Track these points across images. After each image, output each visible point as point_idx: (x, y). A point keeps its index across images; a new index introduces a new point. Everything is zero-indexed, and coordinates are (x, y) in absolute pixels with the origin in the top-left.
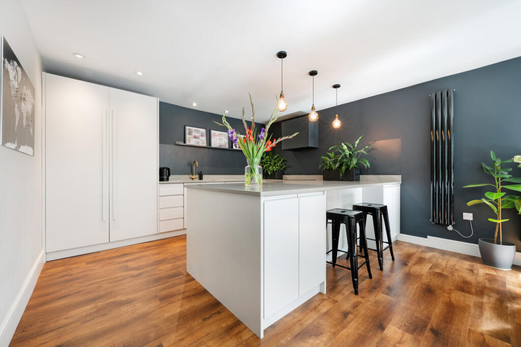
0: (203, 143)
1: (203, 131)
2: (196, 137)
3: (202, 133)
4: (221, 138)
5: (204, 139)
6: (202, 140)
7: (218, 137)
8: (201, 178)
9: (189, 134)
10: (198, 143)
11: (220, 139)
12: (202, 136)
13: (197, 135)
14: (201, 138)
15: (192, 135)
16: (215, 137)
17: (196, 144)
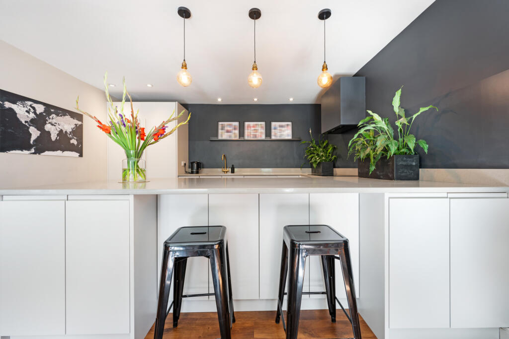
0: (236, 137)
1: (236, 124)
2: (227, 131)
3: (235, 126)
4: (257, 128)
5: (237, 132)
6: (234, 133)
7: (252, 128)
8: (233, 171)
9: (222, 129)
10: (230, 136)
11: (255, 130)
12: (235, 129)
13: (229, 129)
14: (233, 131)
15: (224, 130)
16: (249, 129)
17: (228, 138)
